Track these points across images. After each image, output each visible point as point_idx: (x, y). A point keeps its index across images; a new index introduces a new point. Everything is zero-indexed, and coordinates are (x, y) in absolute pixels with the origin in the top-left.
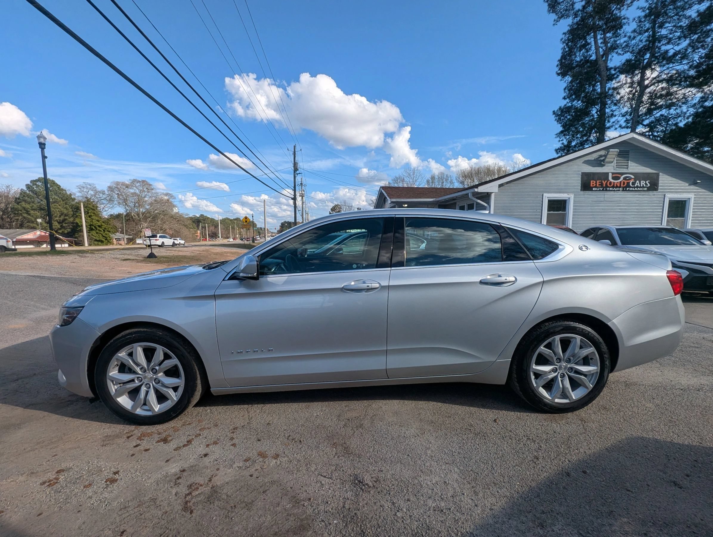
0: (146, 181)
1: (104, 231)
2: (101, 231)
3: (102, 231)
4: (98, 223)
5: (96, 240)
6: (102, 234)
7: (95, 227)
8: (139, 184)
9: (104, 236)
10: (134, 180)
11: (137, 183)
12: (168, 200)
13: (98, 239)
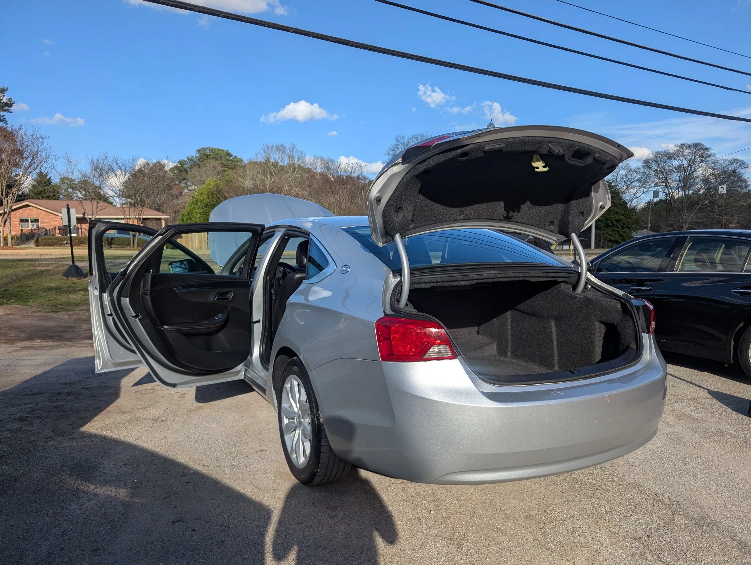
0: (701, 144)
1: (622, 227)
2: (618, 228)
3: (620, 227)
4: (616, 216)
5: (611, 241)
6: (619, 232)
7: (612, 223)
8: (689, 151)
9: (621, 235)
10: (682, 144)
11: (686, 148)
12: (734, 171)
13: (613, 239)
